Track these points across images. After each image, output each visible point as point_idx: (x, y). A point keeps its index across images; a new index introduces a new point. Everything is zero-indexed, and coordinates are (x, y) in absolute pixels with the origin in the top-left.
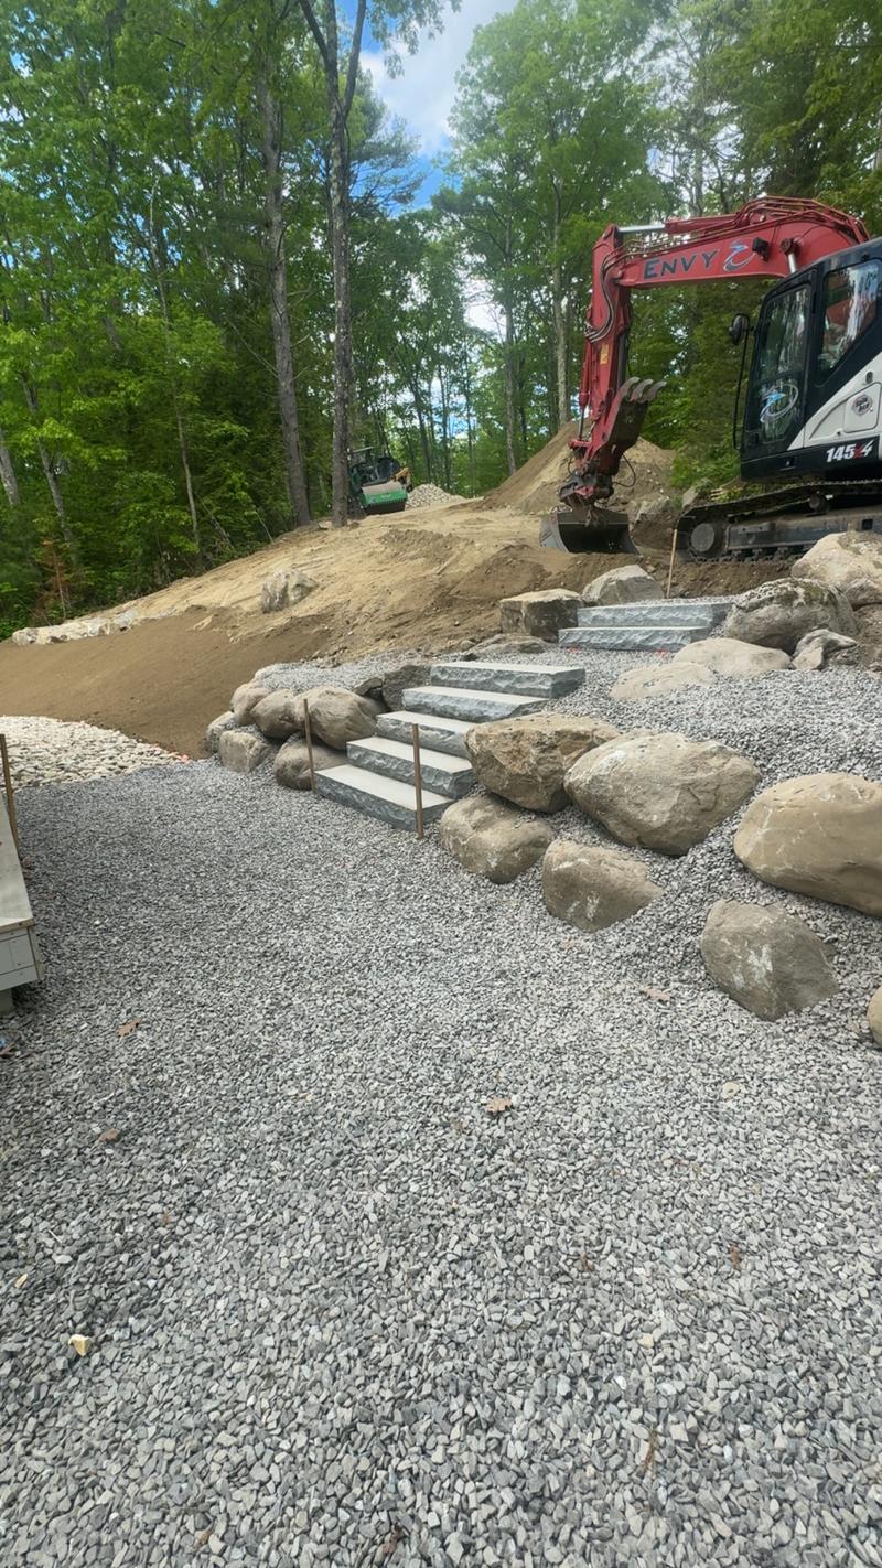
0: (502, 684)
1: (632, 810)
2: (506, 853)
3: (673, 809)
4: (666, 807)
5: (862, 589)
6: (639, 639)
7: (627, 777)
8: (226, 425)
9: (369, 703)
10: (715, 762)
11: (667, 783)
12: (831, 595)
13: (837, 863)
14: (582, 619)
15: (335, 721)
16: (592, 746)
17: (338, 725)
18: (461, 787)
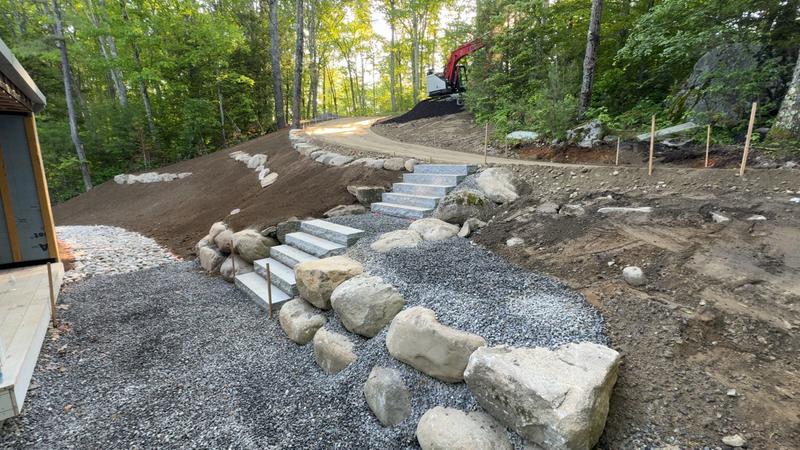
0: (328, 236)
1: (349, 316)
2: (302, 332)
3: (366, 318)
4: (363, 317)
5: (498, 196)
6: (403, 213)
7: (348, 300)
8: (243, 77)
9: (269, 240)
10: (386, 295)
11: (364, 305)
12: (480, 200)
13: (414, 354)
14: (384, 199)
15: (249, 250)
16: (347, 279)
17: (249, 252)
18: (295, 292)
